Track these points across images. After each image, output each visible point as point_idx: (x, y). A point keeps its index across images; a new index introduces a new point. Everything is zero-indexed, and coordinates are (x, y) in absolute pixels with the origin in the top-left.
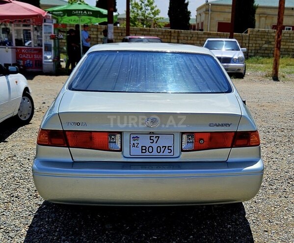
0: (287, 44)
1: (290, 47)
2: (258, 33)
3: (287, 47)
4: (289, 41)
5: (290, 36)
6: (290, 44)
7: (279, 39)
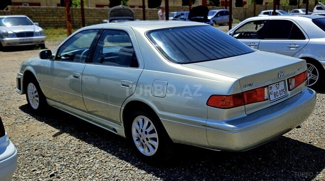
0: (46, 17)
1: (49, 20)
2: (18, 10)
3: (46, 20)
4: (47, 15)
5: (47, 11)
6: (49, 17)
7: (69, 14)
